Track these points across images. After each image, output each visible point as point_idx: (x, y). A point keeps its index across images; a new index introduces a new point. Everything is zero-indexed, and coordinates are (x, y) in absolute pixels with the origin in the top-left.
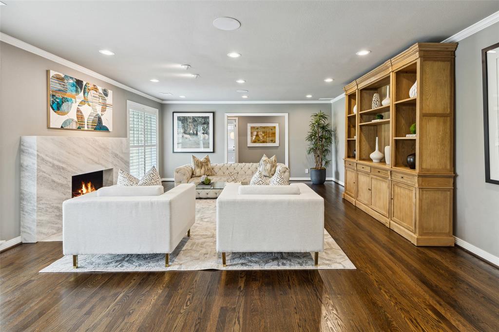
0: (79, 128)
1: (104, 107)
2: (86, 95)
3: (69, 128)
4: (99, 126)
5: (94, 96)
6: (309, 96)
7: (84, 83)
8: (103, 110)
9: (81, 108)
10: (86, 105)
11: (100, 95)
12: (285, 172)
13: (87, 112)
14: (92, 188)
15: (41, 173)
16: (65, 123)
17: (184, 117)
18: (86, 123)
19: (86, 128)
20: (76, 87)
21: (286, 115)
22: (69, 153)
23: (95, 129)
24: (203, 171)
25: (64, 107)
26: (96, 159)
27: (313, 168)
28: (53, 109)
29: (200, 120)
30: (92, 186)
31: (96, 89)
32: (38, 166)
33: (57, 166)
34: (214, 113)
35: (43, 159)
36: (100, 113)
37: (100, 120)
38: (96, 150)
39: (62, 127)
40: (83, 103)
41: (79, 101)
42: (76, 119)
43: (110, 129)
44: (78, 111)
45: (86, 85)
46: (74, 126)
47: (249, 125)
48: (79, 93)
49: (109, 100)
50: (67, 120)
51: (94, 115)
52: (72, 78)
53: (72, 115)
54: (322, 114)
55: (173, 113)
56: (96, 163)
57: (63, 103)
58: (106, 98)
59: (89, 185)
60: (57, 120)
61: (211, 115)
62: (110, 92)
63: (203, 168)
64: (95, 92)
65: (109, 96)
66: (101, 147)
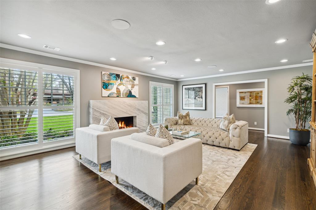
0: (118, 97)
1: (133, 86)
2: (122, 80)
3: (112, 96)
4: (130, 95)
5: (126, 81)
6: (284, 61)
7: (121, 75)
8: (133, 87)
9: (119, 87)
10: (122, 85)
11: (130, 80)
12: (236, 129)
13: (122, 89)
14: (124, 125)
15: (94, 116)
16: (110, 94)
17: (188, 88)
18: (122, 94)
19: (122, 96)
20: (116, 78)
21: (266, 81)
22: (109, 108)
23: (127, 97)
24: (182, 121)
25: (110, 87)
26: (125, 111)
27: (293, 129)
28: (104, 88)
29: (197, 89)
30: (124, 124)
31: (128, 77)
32: (93, 112)
33: (103, 113)
34: (206, 84)
35: (95, 110)
36: (130, 89)
37: (130, 92)
38: (125, 106)
39: (108, 96)
40: (120, 84)
41: (117, 84)
42: (116, 92)
43: (137, 96)
44: (117, 88)
45: (121, 76)
46: (115, 95)
47: (238, 91)
48: (117, 80)
49: (136, 82)
50: (111, 93)
51: (127, 90)
52: (114, 74)
53: (114, 90)
54: (305, 77)
55: (183, 86)
56: (125, 113)
57: (109, 85)
58: (134, 81)
59: (123, 123)
60: (106, 93)
61: (204, 86)
62: (137, 78)
63: (183, 120)
64: (128, 79)
65: (136, 80)
66: (128, 105)
